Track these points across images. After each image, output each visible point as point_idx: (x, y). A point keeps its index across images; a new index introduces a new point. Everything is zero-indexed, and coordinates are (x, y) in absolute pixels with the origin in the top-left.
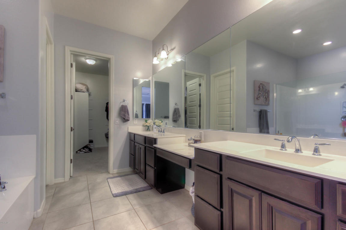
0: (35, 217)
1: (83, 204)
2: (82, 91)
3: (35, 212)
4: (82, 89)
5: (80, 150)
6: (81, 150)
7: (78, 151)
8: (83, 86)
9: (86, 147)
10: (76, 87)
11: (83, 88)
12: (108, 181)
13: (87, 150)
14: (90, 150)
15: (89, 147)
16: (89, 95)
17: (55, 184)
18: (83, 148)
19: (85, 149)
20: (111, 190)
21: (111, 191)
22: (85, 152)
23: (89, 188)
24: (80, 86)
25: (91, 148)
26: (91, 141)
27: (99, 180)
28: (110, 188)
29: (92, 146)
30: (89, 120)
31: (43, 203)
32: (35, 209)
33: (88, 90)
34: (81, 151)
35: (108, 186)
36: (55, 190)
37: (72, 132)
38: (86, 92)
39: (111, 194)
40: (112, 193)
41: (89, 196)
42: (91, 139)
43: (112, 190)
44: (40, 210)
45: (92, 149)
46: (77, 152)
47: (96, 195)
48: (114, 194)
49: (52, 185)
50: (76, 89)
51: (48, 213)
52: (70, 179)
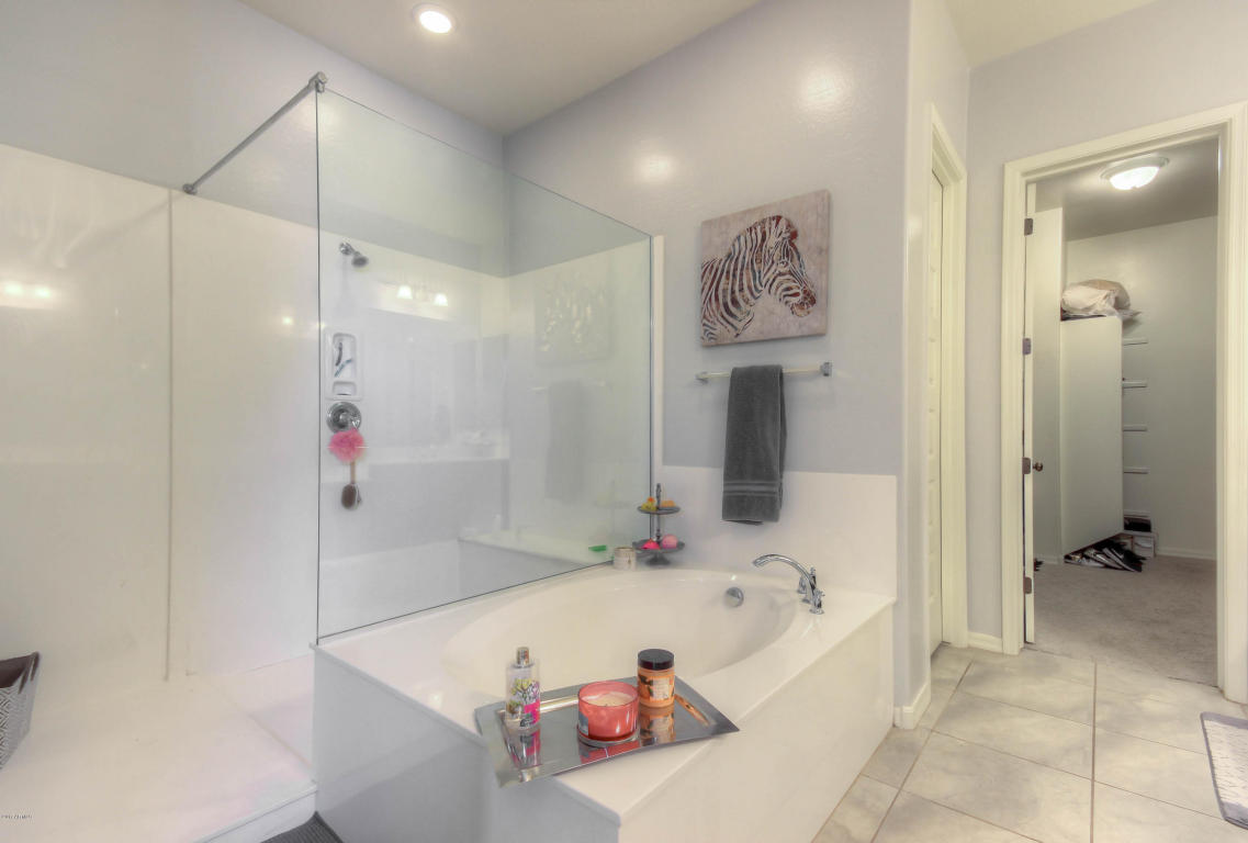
0: (898, 723)
1: (1057, 769)
2: (1091, 313)
3: (898, 709)
4: (1089, 304)
5: (1082, 552)
6: (1086, 553)
7: (1076, 553)
8: (1092, 291)
9: (1109, 544)
10: (1063, 302)
11: (1097, 298)
12: (1204, 730)
13: (1117, 558)
14: (1134, 562)
15: (1128, 547)
16: (1129, 323)
17: (970, 648)
18: (1099, 547)
19: (1106, 550)
20: (1213, 775)
21: (1215, 782)
22: (1107, 566)
23: (1097, 719)
24: (1080, 297)
25: (1139, 552)
26: (1138, 525)
27: (1151, 705)
28: (1212, 767)
29: (1142, 545)
30: (1124, 431)
31: (922, 690)
32: (898, 703)
33: (1120, 304)
34: (1088, 558)
35: (1206, 752)
36: (968, 667)
37: (1029, 478)
38: (1111, 314)
39: (1216, 800)
40: (1219, 797)
41: (1090, 749)
42: (1139, 512)
43: (1219, 782)
44: (908, 709)
45: (1144, 559)
46: (1067, 557)
47: (1127, 764)
48: (1230, 806)
49: (962, 649)
50: (1063, 311)
51: (932, 731)
52: (1022, 650)
